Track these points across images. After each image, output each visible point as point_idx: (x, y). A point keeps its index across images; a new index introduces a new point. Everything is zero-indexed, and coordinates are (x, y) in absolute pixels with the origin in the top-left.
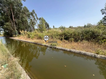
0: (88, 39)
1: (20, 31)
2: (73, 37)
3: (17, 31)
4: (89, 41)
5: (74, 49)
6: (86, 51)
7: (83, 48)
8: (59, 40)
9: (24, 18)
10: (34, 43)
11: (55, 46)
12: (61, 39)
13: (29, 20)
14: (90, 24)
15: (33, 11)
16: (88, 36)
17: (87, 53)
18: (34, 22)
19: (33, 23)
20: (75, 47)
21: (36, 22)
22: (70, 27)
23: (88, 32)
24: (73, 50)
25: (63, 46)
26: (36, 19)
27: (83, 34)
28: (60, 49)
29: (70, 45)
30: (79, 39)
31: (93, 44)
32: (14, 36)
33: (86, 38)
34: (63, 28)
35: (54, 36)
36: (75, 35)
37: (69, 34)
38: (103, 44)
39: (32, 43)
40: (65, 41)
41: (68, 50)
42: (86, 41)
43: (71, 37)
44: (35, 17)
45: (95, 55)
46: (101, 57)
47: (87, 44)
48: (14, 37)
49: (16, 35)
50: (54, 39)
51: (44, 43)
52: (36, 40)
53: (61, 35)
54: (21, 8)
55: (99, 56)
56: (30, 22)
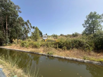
0: (77, 47)
1: (13, 40)
2: (65, 46)
3: (9, 39)
4: (77, 49)
5: (68, 56)
6: (77, 58)
7: (75, 55)
8: (54, 48)
9: (18, 27)
10: (30, 53)
11: (52, 54)
12: (56, 48)
13: (23, 28)
14: (77, 33)
15: (28, 21)
16: (77, 44)
17: (78, 59)
18: (27, 30)
19: (27, 32)
20: (68, 55)
21: (29, 30)
22: (61, 35)
23: (76, 41)
24: (67, 58)
25: (59, 54)
26: (30, 28)
27: (73, 43)
28: (56, 57)
29: (64, 52)
30: (70, 48)
31: (81, 51)
32: (5, 44)
33: (75, 46)
34: (55, 36)
35: (49, 45)
36: (67, 44)
37: (62, 43)
38: (87, 51)
39: (28, 52)
40: (59, 49)
41: (63, 57)
42: (76, 49)
43: (64, 46)
44: (29, 26)
45: (83, 61)
46: (87, 62)
47: (77, 51)
48: (4, 46)
49: (7, 44)
50: (50, 48)
51: (40, 51)
52: (31, 49)
53: (55, 44)
54: (16, 18)
55: (86, 61)
56: (23, 31)
